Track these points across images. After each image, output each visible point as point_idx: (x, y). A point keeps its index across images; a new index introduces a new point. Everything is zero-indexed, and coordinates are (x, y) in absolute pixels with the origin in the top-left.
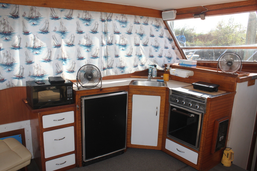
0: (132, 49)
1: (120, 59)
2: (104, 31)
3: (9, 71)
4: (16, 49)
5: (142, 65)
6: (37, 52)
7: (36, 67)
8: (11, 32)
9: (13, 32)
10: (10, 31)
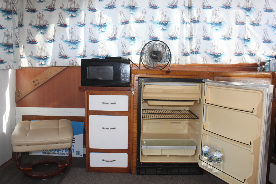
0: (232, 29)
1: (212, 44)
2: (187, 5)
3: (73, 48)
4: (82, 26)
5: (251, 54)
6: (103, 29)
7: (101, 46)
8: (77, 9)
9: (80, 9)
10: (76, 7)
